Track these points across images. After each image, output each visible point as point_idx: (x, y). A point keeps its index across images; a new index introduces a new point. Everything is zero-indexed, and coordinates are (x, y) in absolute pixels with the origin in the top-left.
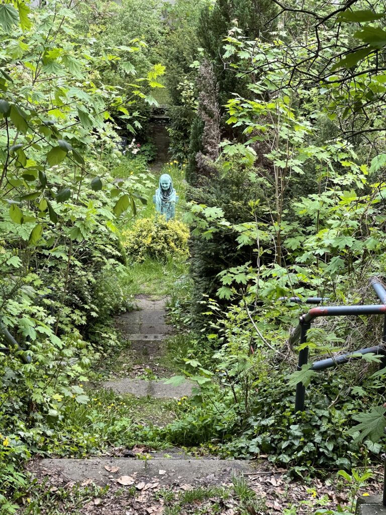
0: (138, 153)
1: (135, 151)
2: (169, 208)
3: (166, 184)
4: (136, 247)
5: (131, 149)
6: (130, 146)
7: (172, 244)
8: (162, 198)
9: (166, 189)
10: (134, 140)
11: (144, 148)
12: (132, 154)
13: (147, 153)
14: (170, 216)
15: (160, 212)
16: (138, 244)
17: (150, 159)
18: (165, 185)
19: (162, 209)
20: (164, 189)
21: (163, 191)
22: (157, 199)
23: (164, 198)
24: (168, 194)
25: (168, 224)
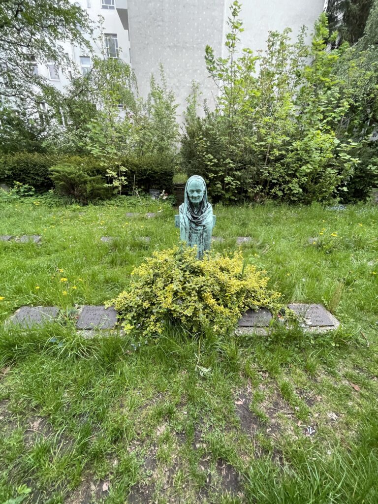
0: (167, 199)
1: (165, 198)
2: (202, 235)
3: (198, 191)
4: (146, 305)
5: (163, 196)
6: (162, 195)
7: (212, 301)
8: (190, 217)
9: (198, 201)
10: (164, 191)
11: (170, 197)
12: (163, 200)
13: (172, 200)
14: (202, 247)
15: (186, 241)
16: (149, 299)
17: (174, 203)
18: (195, 194)
19: (190, 236)
20: (193, 201)
21: (192, 206)
22: (182, 220)
23: (194, 218)
24: (201, 212)
25: (202, 265)
